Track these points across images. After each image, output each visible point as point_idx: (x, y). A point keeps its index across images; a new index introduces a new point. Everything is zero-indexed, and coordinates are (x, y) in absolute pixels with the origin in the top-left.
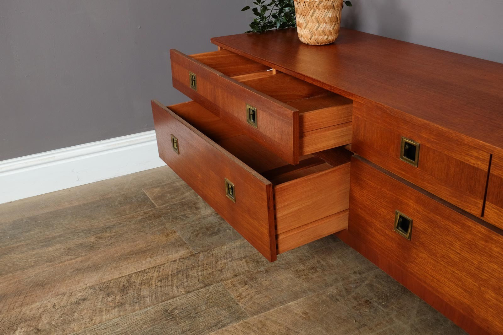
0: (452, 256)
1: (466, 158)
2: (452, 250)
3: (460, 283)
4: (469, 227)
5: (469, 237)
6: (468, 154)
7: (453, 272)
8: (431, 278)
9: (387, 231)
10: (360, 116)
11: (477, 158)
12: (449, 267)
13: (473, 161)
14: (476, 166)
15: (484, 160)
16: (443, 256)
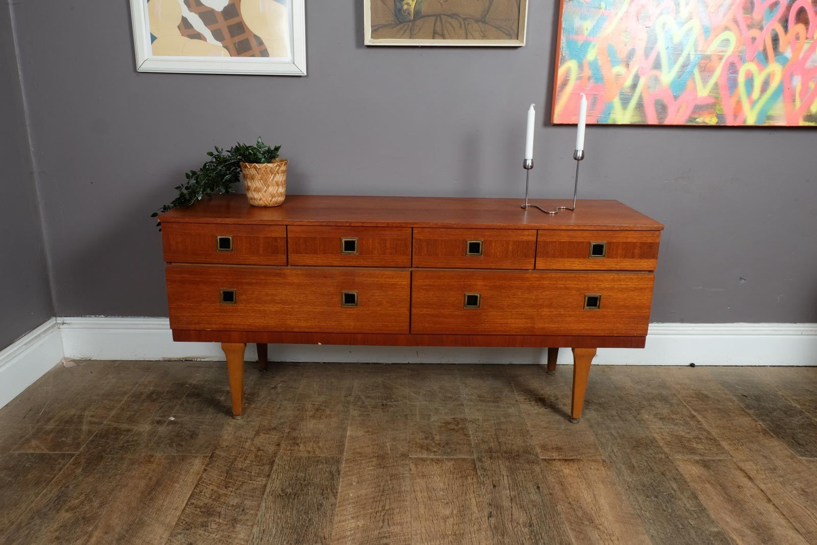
0: (516, 302)
1: (521, 238)
2: (516, 298)
3: (523, 316)
4: (527, 277)
5: (527, 284)
6: (521, 235)
7: (518, 311)
8: (500, 325)
9: (456, 313)
10: (421, 238)
11: (528, 235)
12: (515, 310)
13: (525, 238)
14: (528, 240)
15: (533, 235)
16: (509, 306)
